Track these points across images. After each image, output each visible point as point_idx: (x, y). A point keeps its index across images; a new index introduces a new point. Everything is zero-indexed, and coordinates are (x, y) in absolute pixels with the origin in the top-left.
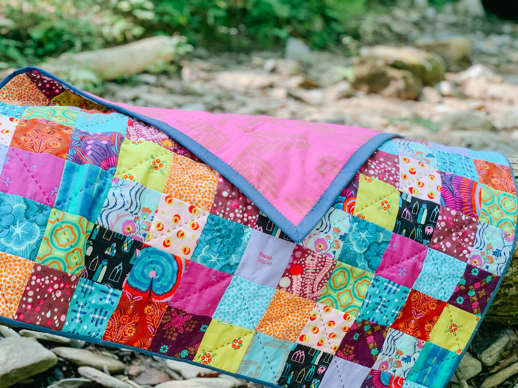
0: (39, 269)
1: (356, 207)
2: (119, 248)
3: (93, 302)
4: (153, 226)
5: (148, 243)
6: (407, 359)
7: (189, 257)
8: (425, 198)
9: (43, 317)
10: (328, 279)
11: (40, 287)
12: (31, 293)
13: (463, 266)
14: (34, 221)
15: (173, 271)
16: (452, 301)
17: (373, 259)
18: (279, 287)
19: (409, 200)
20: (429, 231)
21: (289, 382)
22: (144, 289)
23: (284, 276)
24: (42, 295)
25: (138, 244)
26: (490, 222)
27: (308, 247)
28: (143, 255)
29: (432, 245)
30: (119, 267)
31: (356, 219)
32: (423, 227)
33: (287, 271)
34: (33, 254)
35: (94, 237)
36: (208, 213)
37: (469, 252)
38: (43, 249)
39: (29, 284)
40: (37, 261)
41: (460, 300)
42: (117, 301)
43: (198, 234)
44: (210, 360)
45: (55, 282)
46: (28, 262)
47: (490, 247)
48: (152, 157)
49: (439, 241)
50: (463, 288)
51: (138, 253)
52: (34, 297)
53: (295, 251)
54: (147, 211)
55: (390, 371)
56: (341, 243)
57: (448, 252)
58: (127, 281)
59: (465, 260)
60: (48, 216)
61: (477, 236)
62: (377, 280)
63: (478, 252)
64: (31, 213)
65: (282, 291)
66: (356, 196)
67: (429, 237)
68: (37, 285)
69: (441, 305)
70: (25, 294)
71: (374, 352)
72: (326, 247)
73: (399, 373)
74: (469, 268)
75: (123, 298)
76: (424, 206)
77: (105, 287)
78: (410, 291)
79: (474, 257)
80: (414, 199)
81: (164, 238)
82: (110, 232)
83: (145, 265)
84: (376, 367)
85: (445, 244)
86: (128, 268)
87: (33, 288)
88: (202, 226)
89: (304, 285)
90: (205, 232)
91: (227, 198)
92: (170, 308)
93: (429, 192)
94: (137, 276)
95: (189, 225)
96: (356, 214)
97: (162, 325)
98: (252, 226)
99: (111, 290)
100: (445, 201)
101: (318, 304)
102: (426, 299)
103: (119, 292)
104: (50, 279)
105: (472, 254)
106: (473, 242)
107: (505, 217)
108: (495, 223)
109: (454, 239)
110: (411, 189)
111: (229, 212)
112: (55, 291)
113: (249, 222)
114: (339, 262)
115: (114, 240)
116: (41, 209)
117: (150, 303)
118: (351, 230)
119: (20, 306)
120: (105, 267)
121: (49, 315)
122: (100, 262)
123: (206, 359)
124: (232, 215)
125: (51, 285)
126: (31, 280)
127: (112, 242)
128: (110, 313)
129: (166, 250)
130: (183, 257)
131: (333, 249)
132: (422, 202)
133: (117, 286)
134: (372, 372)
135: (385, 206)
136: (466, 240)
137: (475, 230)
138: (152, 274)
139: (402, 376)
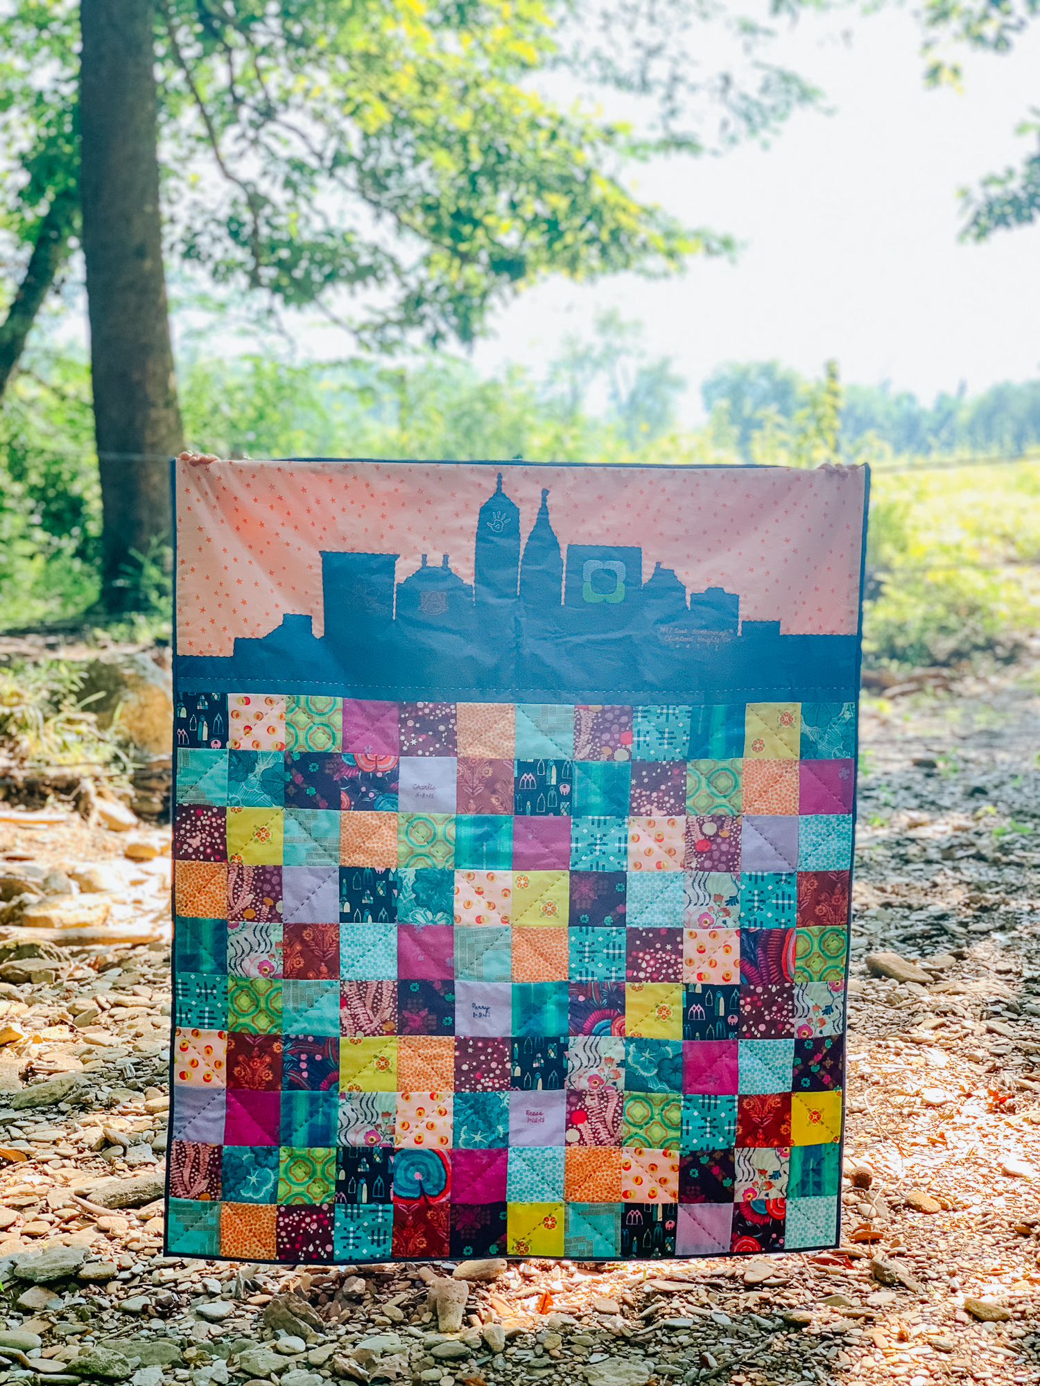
0: (282, 1209)
1: (627, 1026)
2: (371, 1161)
3: (366, 1224)
4: (398, 1127)
5: (400, 1146)
6: (776, 1175)
7: (450, 1146)
8: (718, 982)
9: (307, 1252)
10: (620, 1115)
11: (291, 1225)
12: (283, 1234)
13: (791, 1042)
14: (266, 1166)
15: (438, 1166)
16: (797, 1087)
17: (672, 1077)
18: (568, 1144)
19: (699, 990)
20: (733, 1020)
21: (635, 1250)
22: (416, 1196)
23: (567, 1129)
24: (297, 1231)
25: (389, 1151)
26: (809, 979)
27: (581, 1087)
28: (399, 1159)
29: (743, 1036)
30: (379, 1181)
31: (631, 1040)
32: (725, 1018)
33: (568, 1121)
34: (273, 1197)
35: (341, 1160)
36: (452, 1094)
37: (792, 1026)
38: (282, 1189)
39: (278, 1226)
40: (279, 1203)
41: (806, 1082)
42: (390, 1216)
43: (449, 1119)
44: (527, 1249)
45: (305, 1216)
46: (269, 1206)
47: (817, 1007)
48: (376, 1057)
49: (749, 1027)
50: (801, 1067)
51: (392, 1159)
52: (288, 1236)
53: (568, 1097)
54: (387, 1114)
55: (762, 1196)
56: (621, 1072)
57: (765, 1035)
58: (395, 1194)
59: (790, 1035)
60: (278, 1156)
61: (796, 1003)
62: (689, 1100)
63: (802, 1022)
64: (261, 1159)
65: (573, 1147)
66: (624, 1014)
67: (736, 1028)
68: (287, 1225)
69: (786, 1098)
70: (279, 1236)
71: (727, 1183)
72: (603, 1081)
73: (774, 1194)
74: (799, 1044)
75: (397, 1211)
76: (720, 993)
77: (373, 1206)
78: (736, 1097)
79: (800, 1028)
80: (705, 987)
81: (414, 1135)
82: (354, 1149)
83: (406, 1169)
84: (739, 1198)
85: (757, 1029)
86: (389, 1179)
87: (283, 1229)
88: (451, 1109)
89: (595, 1132)
90: (456, 1114)
91: (469, 1071)
92: (453, 1206)
93: (722, 973)
94: (402, 1182)
95: (436, 1114)
96: (628, 1034)
97: (453, 1227)
98: (508, 1089)
99: (380, 1207)
100: (748, 978)
101: (624, 1148)
102: (763, 1099)
103: (390, 1207)
104: (299, 1215)
105: (797, 1026)
106: (792, 1011)
108: (816, 976)
109: (767, 1018)
110: (699, 976)
111: (475, 1085)
112: (309, 1224)
113: (502, 1086)
114: (626, 1093)
115: (361, 1156)
116: (269, 1152)
117: (430, 1207)
118: (627, 1054)
119: (278, 1247)
120: (365, 1186)
121: (311, 1248)
122: (358, 1182)
123: (522, 1249)
124: (479, 1087)
125: (302, 1221)
126: (278, 1222)
127: (360, 1158)
128: (390, 1231)
129: (419, 1147)
130: (443, 1148)
131: (613, 1080)
132: (715, 988)
133: (386, 1201)
134: (737, 1206)
135: (664, 1013)
136: (785, 1013)
137: (791, 997)
138: (418, 1176)
139: (781, 1196)
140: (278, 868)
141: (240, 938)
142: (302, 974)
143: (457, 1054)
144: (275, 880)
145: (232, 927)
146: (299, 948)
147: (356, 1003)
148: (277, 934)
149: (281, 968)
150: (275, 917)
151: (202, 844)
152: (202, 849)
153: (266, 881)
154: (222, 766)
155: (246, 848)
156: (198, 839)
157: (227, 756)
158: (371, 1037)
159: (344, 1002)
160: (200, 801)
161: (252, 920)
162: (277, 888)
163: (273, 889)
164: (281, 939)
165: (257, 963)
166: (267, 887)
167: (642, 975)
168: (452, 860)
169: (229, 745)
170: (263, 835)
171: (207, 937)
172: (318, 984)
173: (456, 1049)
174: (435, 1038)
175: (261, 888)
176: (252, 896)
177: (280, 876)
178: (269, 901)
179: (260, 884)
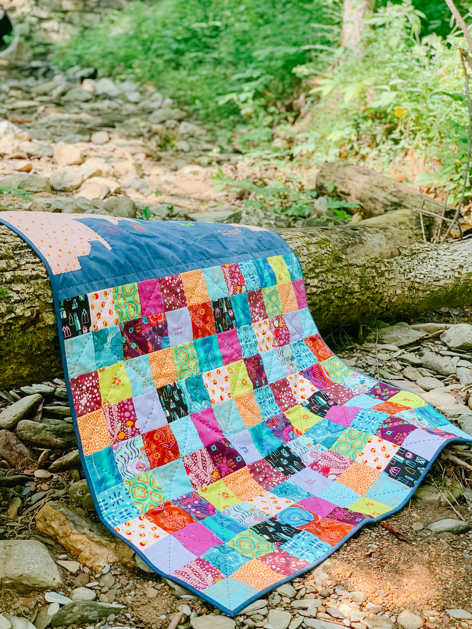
1: (299, 430)
3: (303, 544)
8: (311, 394)
10: (338, 455)
18: (334, 480)
19: (308, 403)
20: (331, 403)
21: (412, 480)
23: (327, 477)
26: (342, 379)
27: (312, 461)
32: (328, 404)
33: (324, 474)
48: (219, 494)
53: (312, 468)
56: (318, 445)
66: (293, 427)
72: (317, 453)
76: (317, 397)
80: (309, 400)
89: (338, 467)
93: (309, 390)
96: (303, 432)
98: (287, 479)
107: (343, 370)
108: (343, 377)
110: (302, 397)
111: (272, 484)
114: (331, 449)
118: (312, 437)
131: (320, 450)
132: (313, 397)
135: (305, 417)
140: (130, 400)
141: (122, 453)
142: (161, 463)
143: (252, 475)
144: (131, 408)
145: (116, 448)
146: (154, 446)
147: (194, 468)
148: (139, 442)
149: (148, 463)
150: (136, 432)
151: (88, 401)
152: (88, 404)
153: (126, 410)
154: (90, 344)
155: (110, 393)
156: (85, 398)
157: (91, 337)
158: (211, 485)
159: (188, 471)
160: (83, 372)
161: (124, 439)
162: (133, 413)
163: (131, 415)
164: (143, 445)
165: (135, 465)
166: (127, 414)
167: (286, 406)
168: (198, 368)
169: (91, 328)
170: (117, 382)
171: (106, 462)
172: (172, 465)
173: (251, 472)
174: (238, 471)
175: (124, 416)
176: (120, 424)
177: (132, 404)
178: (130, 423)
179: (122, 414)
